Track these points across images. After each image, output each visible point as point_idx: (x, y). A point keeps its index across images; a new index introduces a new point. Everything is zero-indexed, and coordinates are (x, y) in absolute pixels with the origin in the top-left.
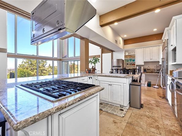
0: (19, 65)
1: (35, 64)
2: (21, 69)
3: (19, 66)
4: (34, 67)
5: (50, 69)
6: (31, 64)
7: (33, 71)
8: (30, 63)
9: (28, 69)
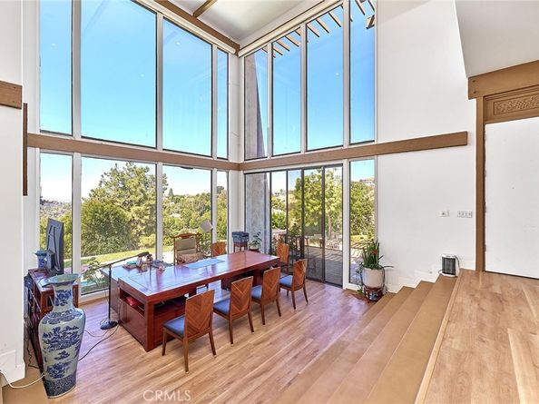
0: (92, 191)
1: (134, 190)
2: (98, 202)
3: (92, 193)
4: (132, 198)
5: (172, 204)
6: (124, 188)
7: (129, 210)
8: (121, 186)
9: (116, 204)
